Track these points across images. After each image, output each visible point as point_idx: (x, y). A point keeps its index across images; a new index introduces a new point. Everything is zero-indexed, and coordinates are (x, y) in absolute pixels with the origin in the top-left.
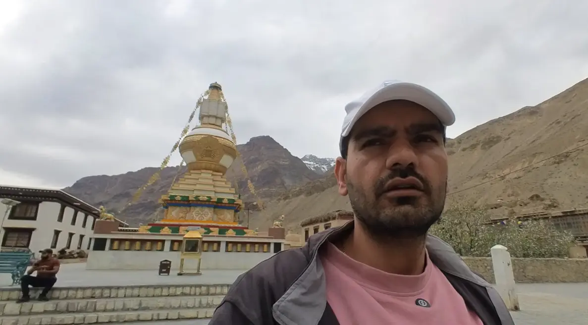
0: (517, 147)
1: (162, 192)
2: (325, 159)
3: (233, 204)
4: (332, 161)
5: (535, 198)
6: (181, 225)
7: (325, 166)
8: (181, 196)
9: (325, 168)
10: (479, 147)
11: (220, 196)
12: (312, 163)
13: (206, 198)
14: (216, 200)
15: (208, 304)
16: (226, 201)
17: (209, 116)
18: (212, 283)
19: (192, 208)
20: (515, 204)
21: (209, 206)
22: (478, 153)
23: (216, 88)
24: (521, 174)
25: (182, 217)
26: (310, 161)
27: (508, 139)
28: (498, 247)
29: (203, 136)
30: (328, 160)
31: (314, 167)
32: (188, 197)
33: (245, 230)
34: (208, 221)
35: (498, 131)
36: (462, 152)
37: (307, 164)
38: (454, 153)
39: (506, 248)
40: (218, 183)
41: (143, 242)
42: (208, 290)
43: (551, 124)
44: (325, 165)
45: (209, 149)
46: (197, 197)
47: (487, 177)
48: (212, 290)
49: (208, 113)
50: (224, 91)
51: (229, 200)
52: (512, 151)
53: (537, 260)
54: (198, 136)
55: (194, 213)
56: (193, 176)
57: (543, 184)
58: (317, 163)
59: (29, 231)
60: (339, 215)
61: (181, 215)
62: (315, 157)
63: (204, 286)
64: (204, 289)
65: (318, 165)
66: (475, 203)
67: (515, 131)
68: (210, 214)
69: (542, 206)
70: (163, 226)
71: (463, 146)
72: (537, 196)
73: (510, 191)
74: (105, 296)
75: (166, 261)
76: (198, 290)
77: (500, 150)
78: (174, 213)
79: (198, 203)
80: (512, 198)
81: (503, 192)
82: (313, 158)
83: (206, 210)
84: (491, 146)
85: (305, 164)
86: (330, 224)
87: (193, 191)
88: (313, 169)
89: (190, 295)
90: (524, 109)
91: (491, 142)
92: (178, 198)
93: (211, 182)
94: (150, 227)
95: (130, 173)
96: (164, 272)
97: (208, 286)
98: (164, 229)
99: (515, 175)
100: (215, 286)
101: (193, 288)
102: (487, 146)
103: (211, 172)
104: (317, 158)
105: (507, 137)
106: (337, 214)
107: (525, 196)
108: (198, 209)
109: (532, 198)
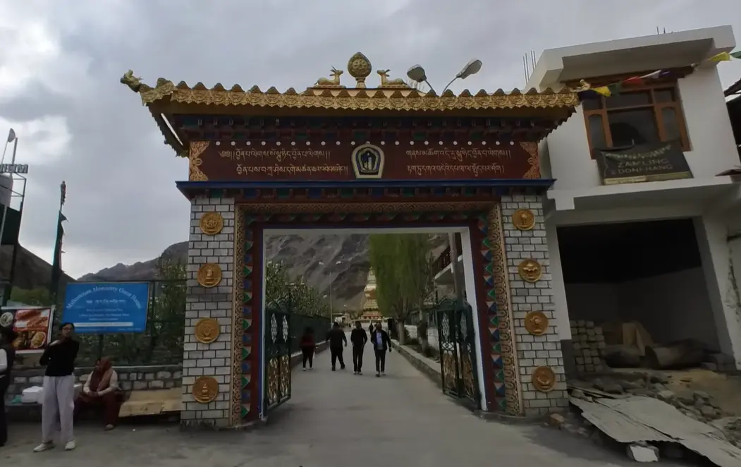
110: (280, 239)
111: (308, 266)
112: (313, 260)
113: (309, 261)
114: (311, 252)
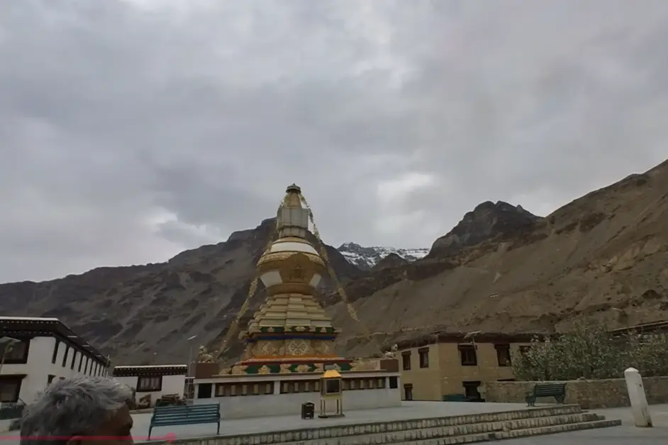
0: (624, 228)
1: (125, 304)
2: (373, 248)
3: (333, 333)
4: (383, 250)
5: (650, 295)
6: (281, 363)
7: (372, 259)
8: (273, 327)
9: (372, 262)
10: (578, 227)
11: (319, 325)
12: (353, 254)
13: (303, 328)
14: (314, 330)
15: (393, 439)
16: (324, 330)
17: (292, 227)
18: (389, 421)
19: (286, 341)
20: (627, 304)
21: (305, 338)
22: (576, 236)
23: (294, 191)
24: (631, 263)
25: (275, 353)
26: (351, 252)
27: (613, 216)
28: (631, 370)
29: (291, 253)
30: (376, 249)
31: (357, 261)
32: (283, 328)
33: (351, 364)
34: (306, 355)
35: (600, 206)
36: (556, 235)
37: (346, 256)
38: (547, 236)
39: (637, 371)
40: (310, 309)
41: (239, 385)
42: (386, 428)
43: (663, 198)
44: (373, 256)
45: (298, 268)
46: (293, 328)
47: (589, 268)
48: (390, 427)
49: (291, 223)
50: (303, 193)
51: (326, 328)
52: (619, 232)
53: (661, 379)
54: (284, 253)
55: (289, 347)
56: (278, 301)
57: (658, 276)
58: (360, 255)
59: (17, 379)
60: (439, 337)
61: (274, 350)
62: (358, 246)
63: (382, 423)
64: (382, 426)
65: (361, 257)
66: (577, 303)
67: (620, 206)
68: (307, 346)
69: (659, 305)
70: (260, 365)
71: (558, 227)
72: (653, 292)
73: (619, 287)
74: (303, 438)
75: (309, 404)
76: (378, 428)
77: (604, 232)
78: (265, 348)
79: (295, 335)
80: (623, 295)
81: (611, 288)
82: (353, 248)
83: (303, 342)
84: (593, 227)
85: (343, 256)
86: (428, 348)
87: (285, 320)
88: (354, 263)
89: (372, 433)
90: (631, 178)
91: (591, 221)
92: (271, 330)
93: (302, 307)
94: (246, 367)
95: (71, 277)
96: (308, 416)
97: (386, 424)
98: (262, 369)
99: (625, 265)
100: (392, 423)
101: (374, 426)
102: (587, 227)
103: (300, 295)
104: (360, 248)
105: (611, 214)
106: (436, 336)
107: (638, 293)
108: (293, 342)
109: (646, 295)
110: (155, 286)
111: (189, 319)
112: (194, 313)
113: (189, 315)
114: (193, 304)
